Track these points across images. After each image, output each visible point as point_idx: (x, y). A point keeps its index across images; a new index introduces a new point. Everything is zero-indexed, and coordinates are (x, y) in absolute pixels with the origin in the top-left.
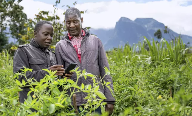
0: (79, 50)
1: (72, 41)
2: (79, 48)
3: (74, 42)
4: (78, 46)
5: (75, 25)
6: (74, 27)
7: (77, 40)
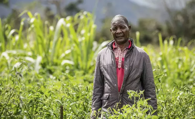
0: (119, 64)
1: (115, 51)
2: (120, 61)
3: (117, 53)
4: (119, 59)
5: (122, 31)
6: (121, 33)
7: (121, 51)
